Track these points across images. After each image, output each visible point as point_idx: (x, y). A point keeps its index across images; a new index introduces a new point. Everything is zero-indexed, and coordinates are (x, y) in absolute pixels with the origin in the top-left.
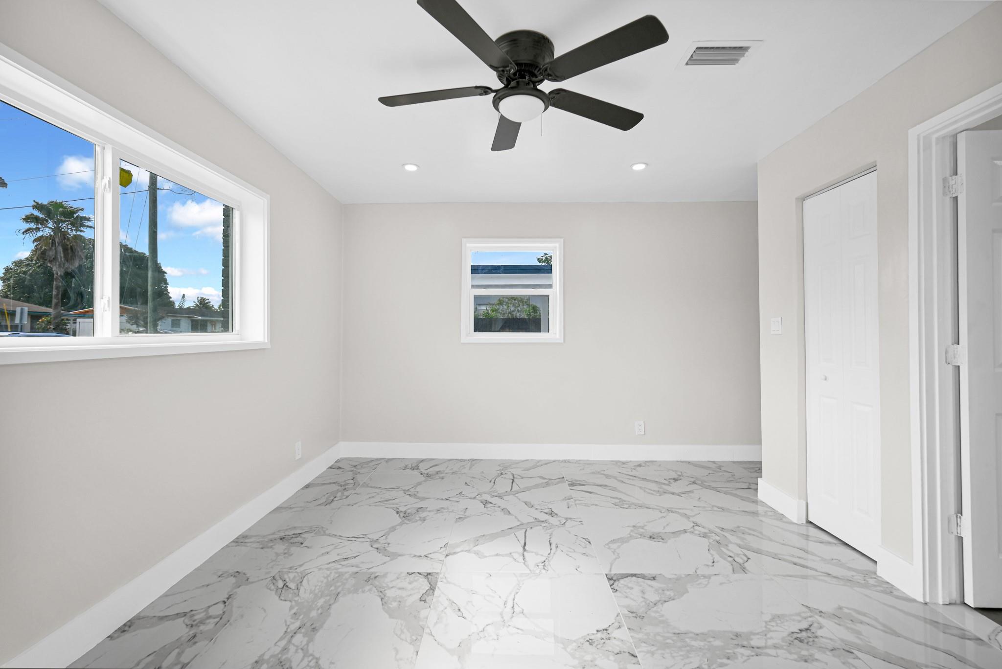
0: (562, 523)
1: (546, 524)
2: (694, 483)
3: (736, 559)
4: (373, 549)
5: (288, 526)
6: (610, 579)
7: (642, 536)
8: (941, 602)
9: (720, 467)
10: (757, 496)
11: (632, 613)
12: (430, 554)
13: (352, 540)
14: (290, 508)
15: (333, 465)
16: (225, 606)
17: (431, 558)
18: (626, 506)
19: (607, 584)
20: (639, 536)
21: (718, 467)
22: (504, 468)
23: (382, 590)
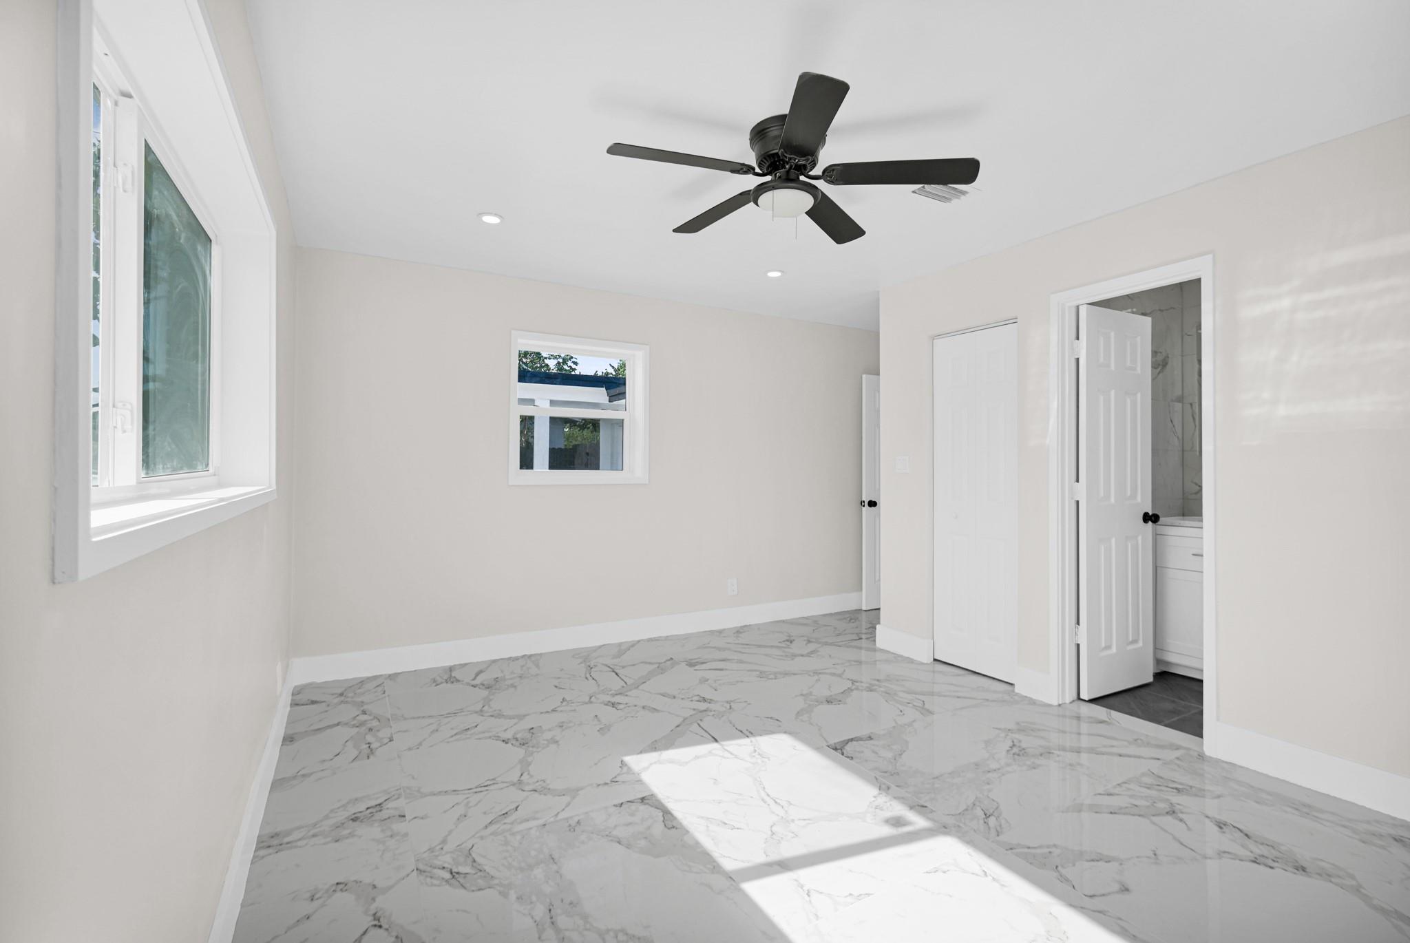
0: (729, 707)
1: (713, 713)
2: (809, 642)
3: (915, 704)
4: (525, 794)
5: (339, 801)
6: (836, 749)
7: (819, 702)
8: (1068, 702)
9: (816, 622)
10: (875, 644)
11: (886, 772)
12: (615, 777)
13: (481, 792)
14: (304, 776)
15: (292, 700)
16: (387, 930)
17: (623, 782)
18: (772, 676)
19: (838, 754)
20: (816, 703)
21: (814, 622)
22: (586, 659)
23: (607, 833)
